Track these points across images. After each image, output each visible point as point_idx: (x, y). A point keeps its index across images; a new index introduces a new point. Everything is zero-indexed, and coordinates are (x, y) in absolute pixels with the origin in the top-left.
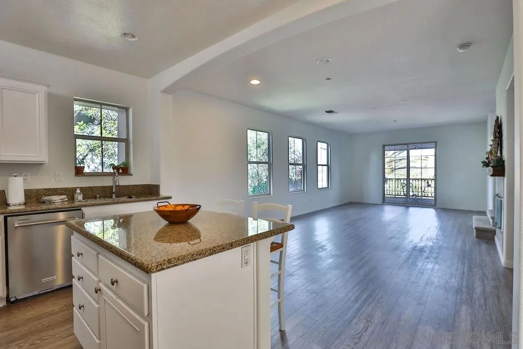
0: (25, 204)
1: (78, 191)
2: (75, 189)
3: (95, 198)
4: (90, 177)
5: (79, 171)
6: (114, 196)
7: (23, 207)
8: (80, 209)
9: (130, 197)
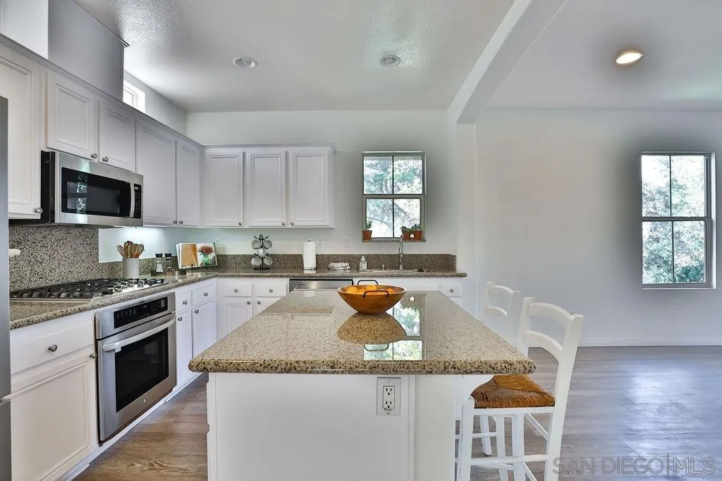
0: (316, 269)
1: (363, 259)
2: (360, 256)
3: (381, 268)
4: (377, 243)
5: (367, 236)
6: (401, 267)
7: (314, 272)
8: (352, 280)
9: (421, 270)
